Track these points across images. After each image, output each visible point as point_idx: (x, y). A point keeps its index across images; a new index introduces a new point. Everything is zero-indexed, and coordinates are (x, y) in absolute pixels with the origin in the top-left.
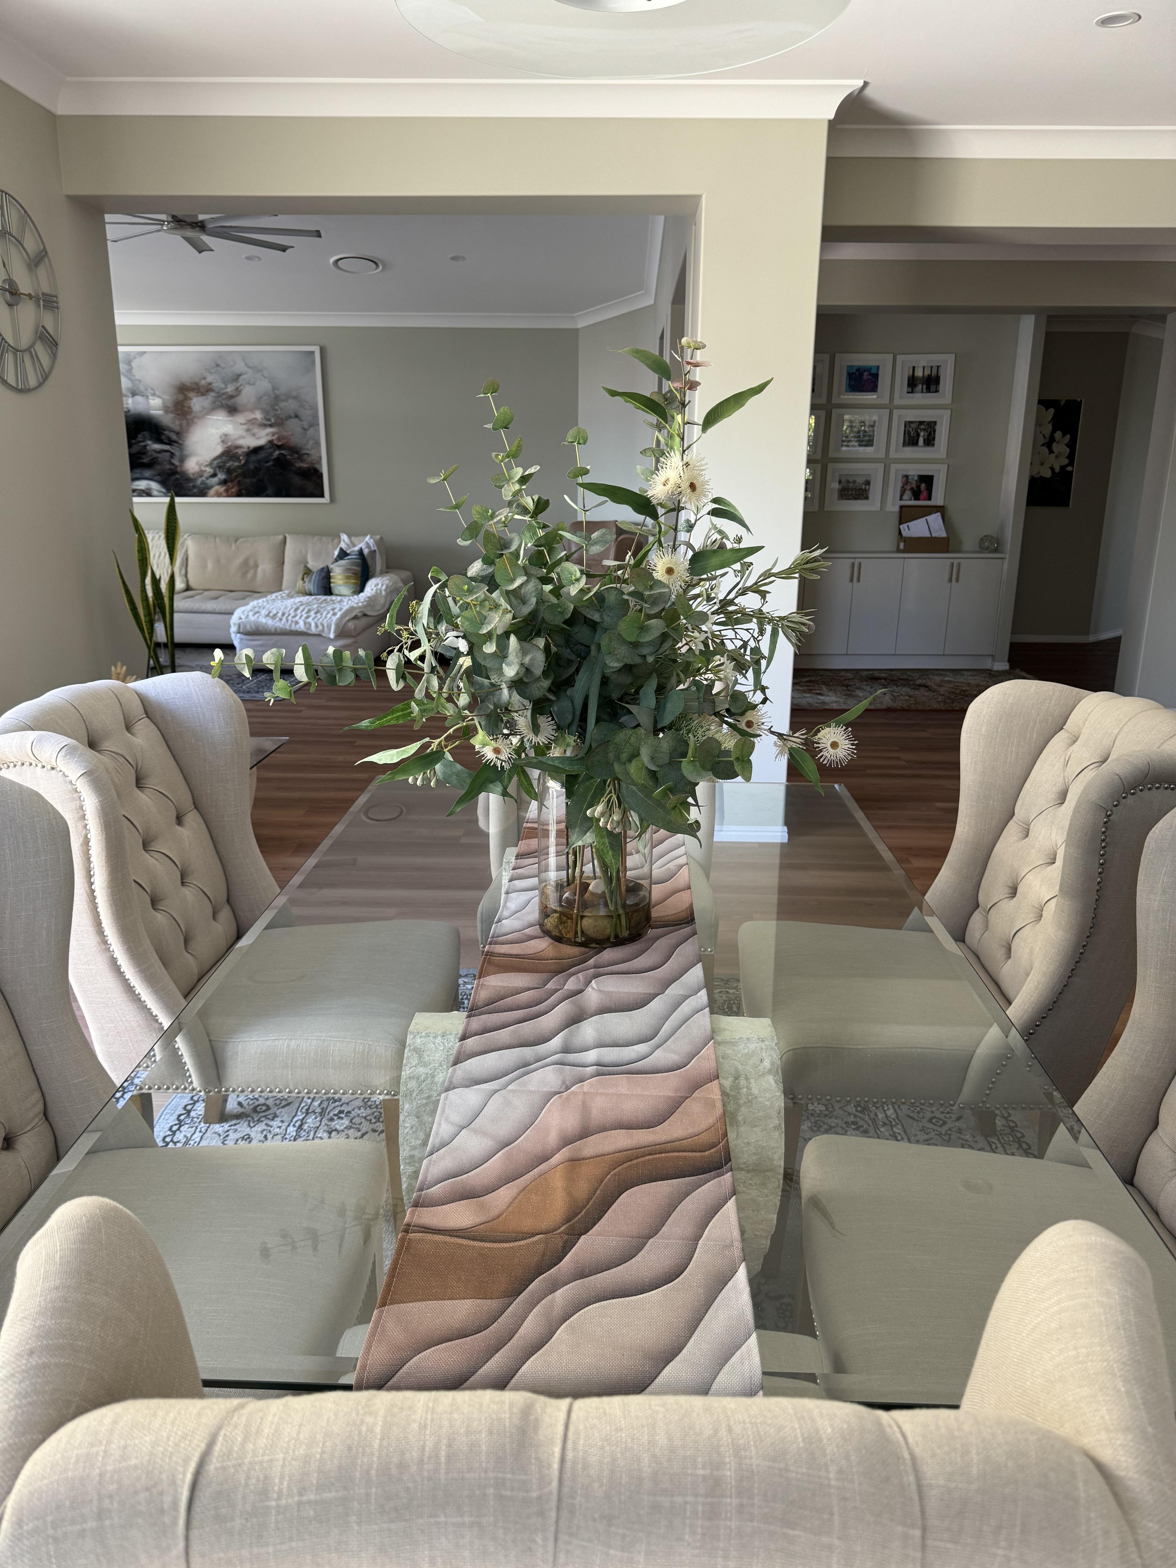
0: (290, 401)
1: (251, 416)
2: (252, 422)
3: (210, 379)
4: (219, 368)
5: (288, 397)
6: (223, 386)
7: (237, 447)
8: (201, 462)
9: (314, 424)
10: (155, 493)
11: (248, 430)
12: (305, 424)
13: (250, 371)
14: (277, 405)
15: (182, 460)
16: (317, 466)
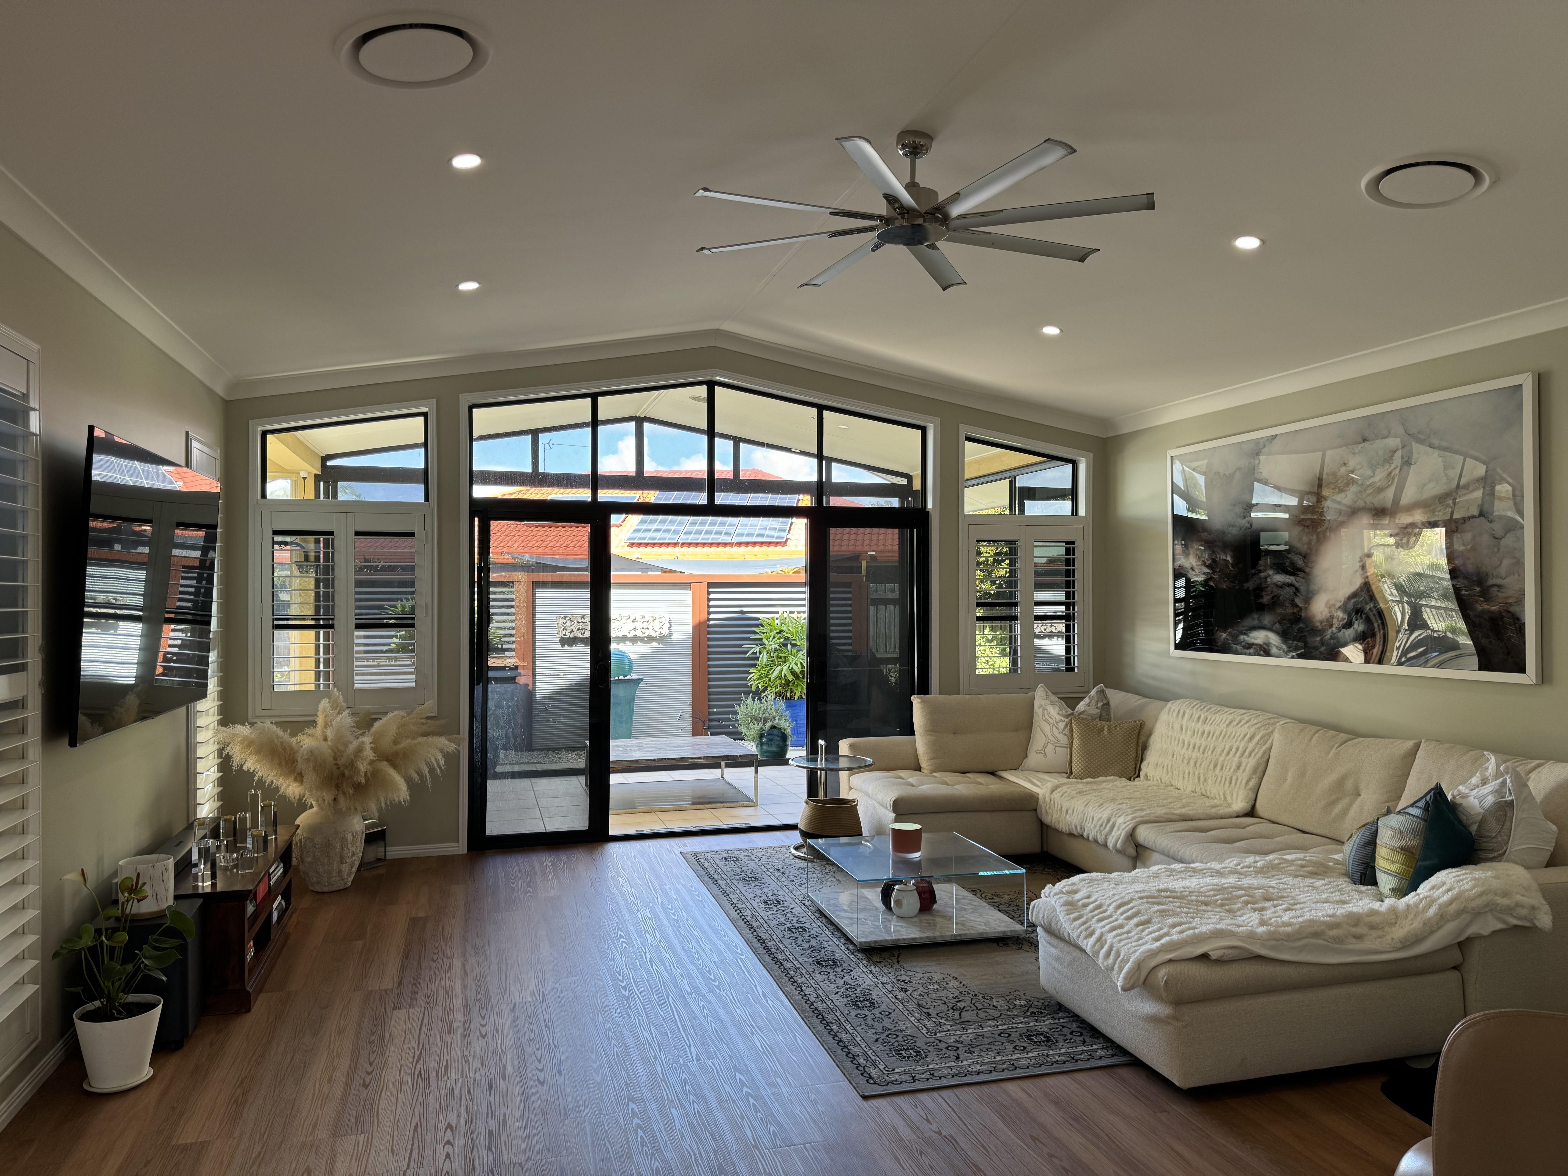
3: (1351, 465)
4: (1362, 444)
6: (1369, 473)
8: (1332, 602)
10: (1274, 650)
12: (1500, 527)
13: (1409, 440)
15: (1308, 600)
16: (1516, 609)
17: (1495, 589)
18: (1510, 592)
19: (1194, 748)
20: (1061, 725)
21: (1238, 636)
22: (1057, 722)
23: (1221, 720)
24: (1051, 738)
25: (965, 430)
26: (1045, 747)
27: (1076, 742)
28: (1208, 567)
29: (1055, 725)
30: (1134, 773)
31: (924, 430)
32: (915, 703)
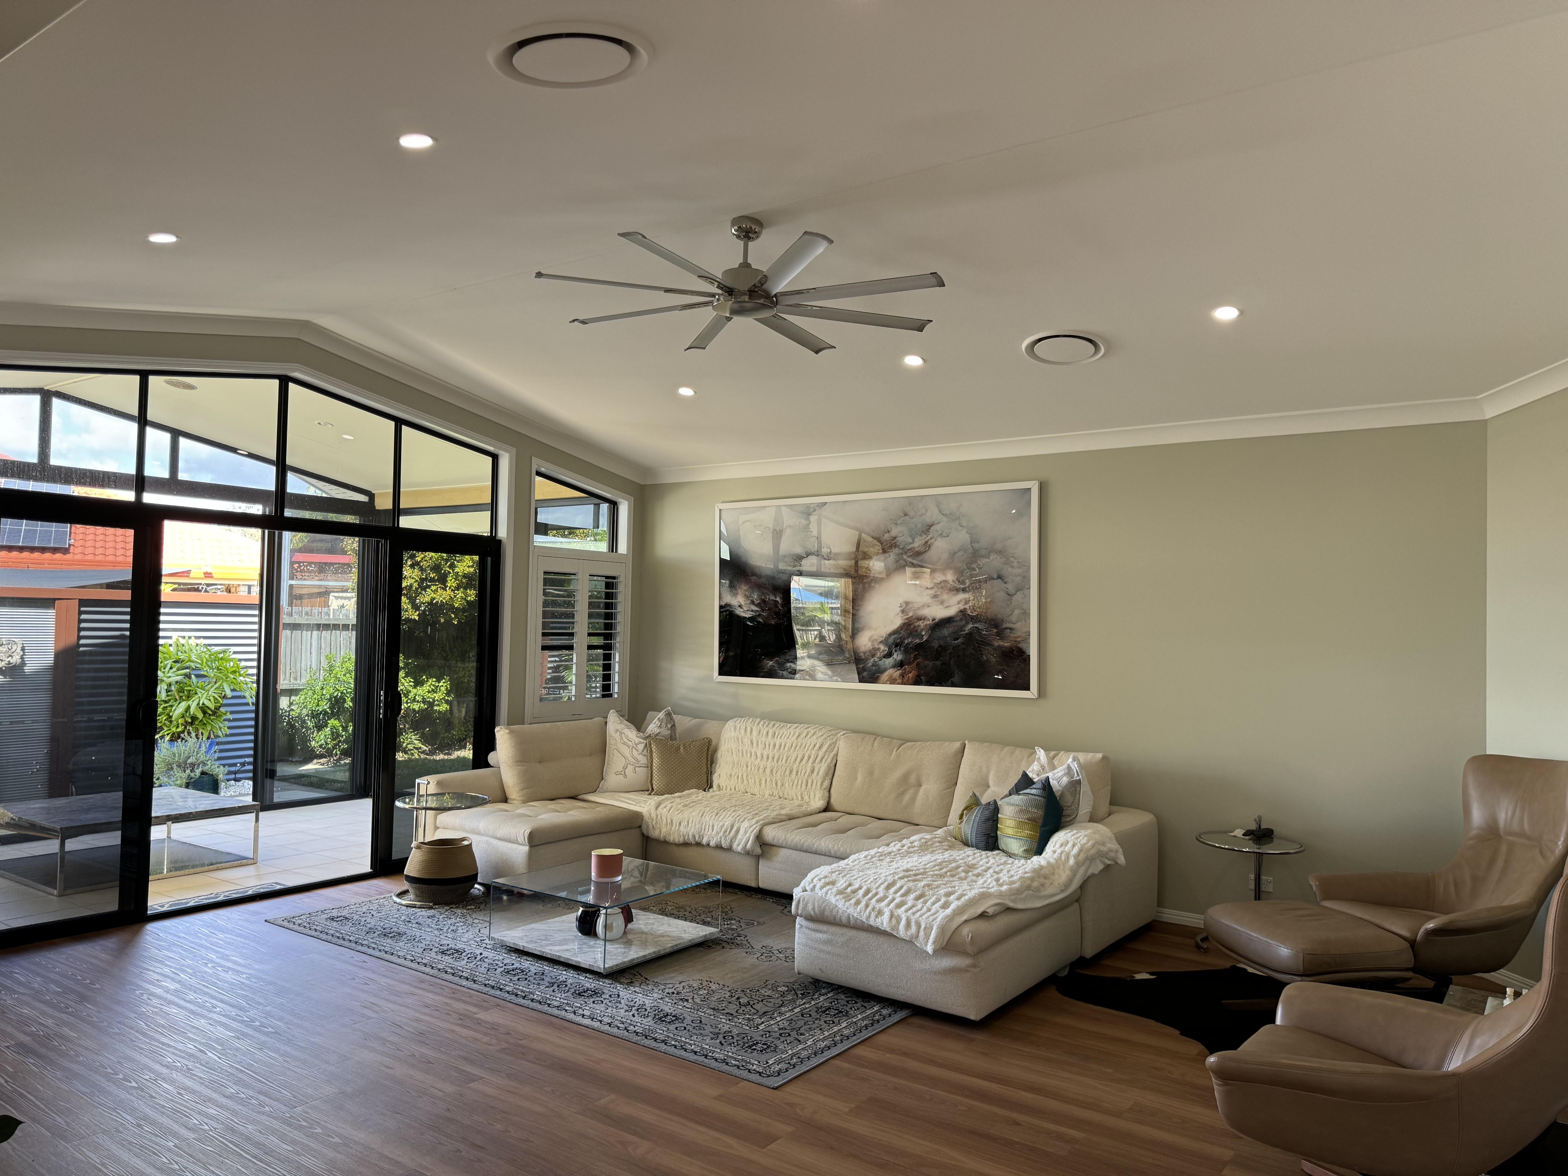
0: (993, 557)
1: (939, 577)
2: (942, 585)
3: (894, 532)
4: (907, 518)
5: (991, 551)
6: (910, 540)
7: (920, 619)
8: (876, 637)
9: (1024, 586)
10: (819, 675)
11: (935, 596)
12: (1011, 587)
13: (945, 519)
14: (976, 562)
15: (854, 635)
16: (1023, 646)
17: (1008, 631)
18: (1019, 634)
19: (768, 758)
20: (641, 747)
21: (785, 663)
22: (636, 745)
23: (789, 734)
24: (631, 759)
25: (538, 464)
26: (625, 768)
27: (656, 761)
28: (756, 605)
29: (634, 747)
30: (708, 785)
31: (495, 458)
32: (501, 734)
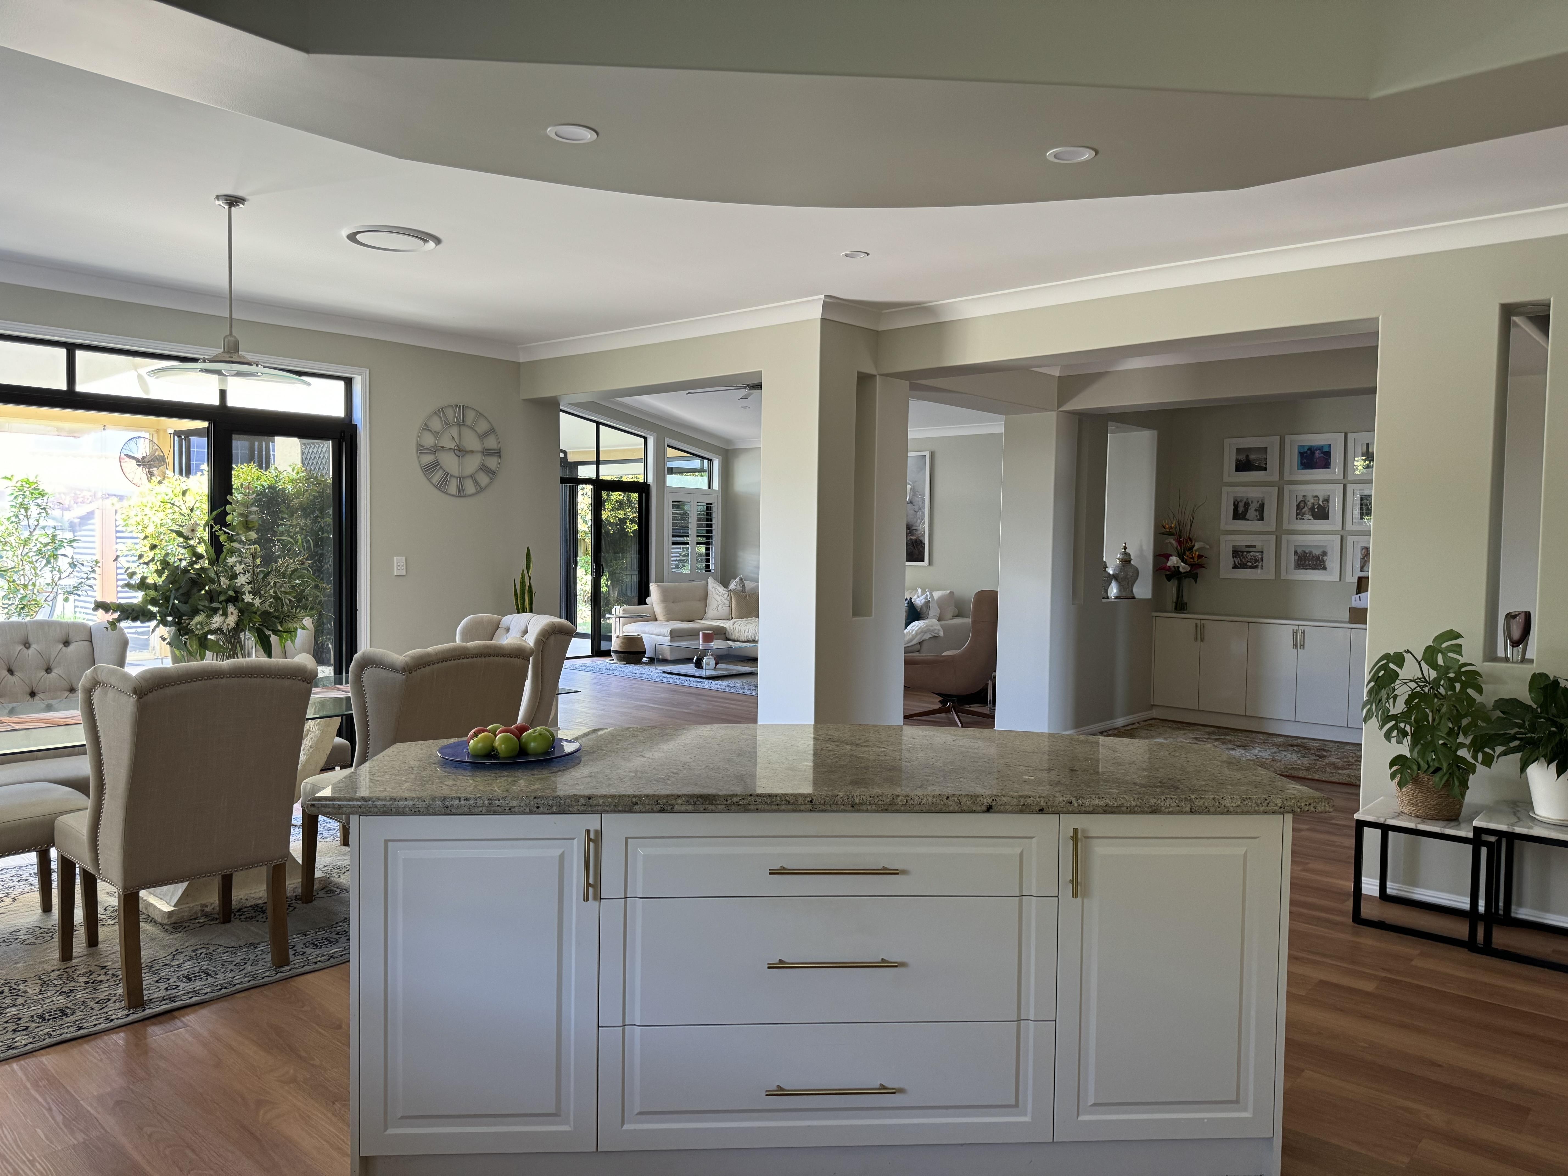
9: (923, 508)
12: (916, 508)
16: (921, 538)
17: (915, 531)
18: (920, 532)
20: (726, 596)
24: (721, 602)
25: (668, 441)
26: (718, 607)
27: (734, 603)
29: (723, 596)
31: (645, 438)
32: (653, 587)
